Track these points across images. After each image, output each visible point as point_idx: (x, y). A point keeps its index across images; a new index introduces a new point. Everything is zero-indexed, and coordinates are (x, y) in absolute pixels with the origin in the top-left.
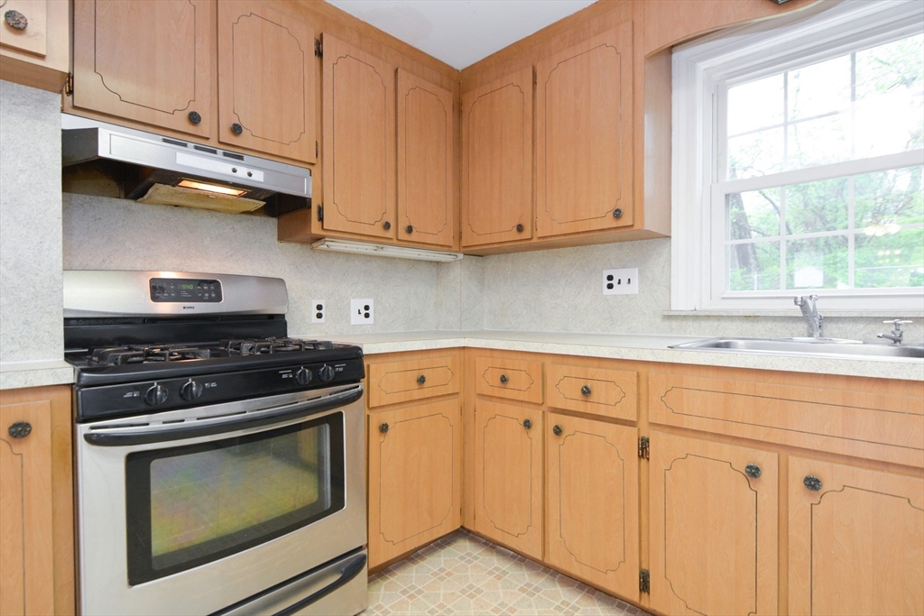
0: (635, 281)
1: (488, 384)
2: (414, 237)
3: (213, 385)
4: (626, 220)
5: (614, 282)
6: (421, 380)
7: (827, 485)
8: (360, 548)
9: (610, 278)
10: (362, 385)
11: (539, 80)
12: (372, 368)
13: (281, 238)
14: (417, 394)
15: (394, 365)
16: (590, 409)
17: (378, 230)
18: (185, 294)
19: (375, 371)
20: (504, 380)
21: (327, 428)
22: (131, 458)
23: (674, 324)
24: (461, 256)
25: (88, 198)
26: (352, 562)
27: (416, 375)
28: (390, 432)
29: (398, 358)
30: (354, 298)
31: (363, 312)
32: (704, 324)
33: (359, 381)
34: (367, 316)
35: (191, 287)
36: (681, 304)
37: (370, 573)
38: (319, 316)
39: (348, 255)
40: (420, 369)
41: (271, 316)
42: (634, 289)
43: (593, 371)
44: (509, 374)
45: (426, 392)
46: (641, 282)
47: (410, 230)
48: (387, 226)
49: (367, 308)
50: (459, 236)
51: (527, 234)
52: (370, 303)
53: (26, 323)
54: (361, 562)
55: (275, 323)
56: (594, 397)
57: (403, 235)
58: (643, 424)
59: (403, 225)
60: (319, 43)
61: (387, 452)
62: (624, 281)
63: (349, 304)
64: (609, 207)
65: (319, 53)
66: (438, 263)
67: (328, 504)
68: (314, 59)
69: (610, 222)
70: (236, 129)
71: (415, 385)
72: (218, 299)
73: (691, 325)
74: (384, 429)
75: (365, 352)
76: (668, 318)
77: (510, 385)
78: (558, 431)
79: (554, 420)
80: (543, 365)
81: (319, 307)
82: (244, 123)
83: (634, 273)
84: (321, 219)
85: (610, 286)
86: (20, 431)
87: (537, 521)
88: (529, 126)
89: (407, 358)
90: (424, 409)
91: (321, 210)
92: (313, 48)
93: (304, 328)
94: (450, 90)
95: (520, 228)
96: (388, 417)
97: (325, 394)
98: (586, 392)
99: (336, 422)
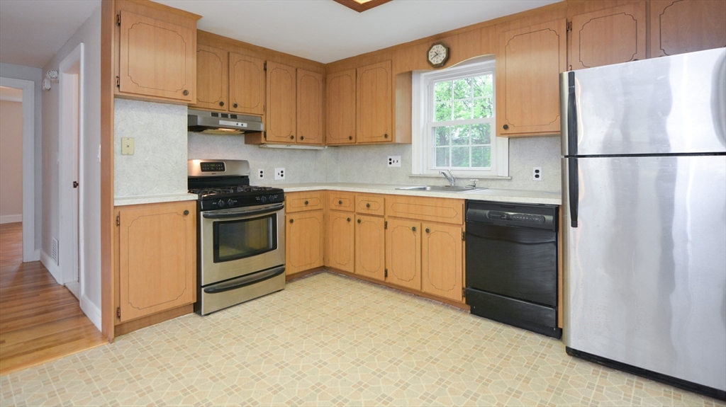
0: (400, 161)
1: (334, 205)
2: (304, 141)
3: (236, 201)
4: (389, 139)
5: (392, 161)
6: (307, 203)
7: (432, 231)
8: (282, 265)
9: (390, 160)
10: (283, 204)
11: (358, 75)
12: (287, 198)
13: (246, 143)
14: (305, 209)
15: (296, 196)
16: (369, 212)
17: (288, 140)
18: (212, 168)
19: (288, 199)
20: (340, 203)
21: (271, 219)
22: (214, 222)
23: (413, 180)
24: (326, 147)
26: (279, 269)
27: (304, 201)
28: (294, 222)
29: (297, 194)
30: (277, 167)
31: (281, 174)
32: (423, 180)
33: (282, 202)
34: (282, 175)
35: (214, 165)
36: (415, 172)
37: (287, 277)
38: (261, 176)
39: (274, 148)
40: (306, 199)
41: (243, 177)
42: (399, 165)
43: (371, 198)
44: (342, 200)
45: (309, 208)
46: (402, 162)
47: (302, 138)
48: (292, 137)
49: (282, 172)
50: (325, 139)
51: (353, 141)
52: (283, 169)
54: (283, 270)
55: (245, 179)
56: (371, 208)
57: (299, 140)
58: (386, 217)
59: (299, 136)
60: (265, 64)
61: (293, 231)
62: (395, 161)
63: (274, 170)
64: (383, 133)
65: (265, 69)
66: (316, 150)
67: (271, 247)
68: (263, 72)
69: (383, 139)
70: (235, 106)
71: (304, 205)
72: (224, 170)
73: (419, 180)
74: (292, 221)
75: (285, 191)
76: (411, 177)
77: (342, 205)
78: (359, 221)
79: (358, 217)
80: (355, 196)
81: (261, 172)
82: (238, 103)
83: (399, 158)
84: (265, 137)
85: (390, 163)
86: (187, 213)
87: (352, 258)
88: (354, 94)
89: (301, 194)
90: (307, 215)
91: (265, 133)
92: (263, 68)
93: (256, 182)
94: (321, 73)
95: (351, 138)
96: (294, 217)
97: (271, 206)
98: (368, 206)
99: (274, 217)
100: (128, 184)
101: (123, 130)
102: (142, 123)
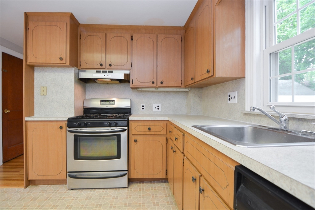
0: (236, 97)
2: (164, 84)
3: (89, 123)
4: (211, 74)
5: (231, 98)
6: (149, 129)
7: (205, 193)
9: (229, 96)
11: (196, 24)
14: (148, 133)
16: (177, 145)
17: (151, 84)
21: (116, 138)
22: (75, 135)
23: (247, 117)
25: (92, 84)
26: (122, 173)
27: (148, 127)
28: (138, 142)
30: (154, 103)
31: (157, 108)
38: (143, 109)
40: (151, 126)
42: (236, 101)
44: (171, 130)
45: (151, 133)
46: (238, 98)
47: (162, 83)
48: (153, 83)
49: (158, 106)
50: (184, 82)
51: (194, 81)
53: (69, 109)
56: (178, 141)
57: (160, 85)
59: (159, 82)
61: (137, 148)
62: (233, 97)
63: (152, 105)
65: (132, 39)
67: (116, 156)
68: (130, 41)
69: (207, 75)
70: (110, 65)
71: (147, 130)
72: (114, 104)
74: (135, 141)
76: (245, 114)
77: (171, 134)
79: (175, 148)
81: (143, 106)
82: (112, 63)
83: (236, 94)
84: (133, 83)
85: (230, 100)
86: (61, 128)
90: (151, 138)
91: (133, 81)
94: (180, 34)
95: (192, 79)
97: (116, 129)
100: (44, 110)
101: (42, 83)
102: (51, 79)
